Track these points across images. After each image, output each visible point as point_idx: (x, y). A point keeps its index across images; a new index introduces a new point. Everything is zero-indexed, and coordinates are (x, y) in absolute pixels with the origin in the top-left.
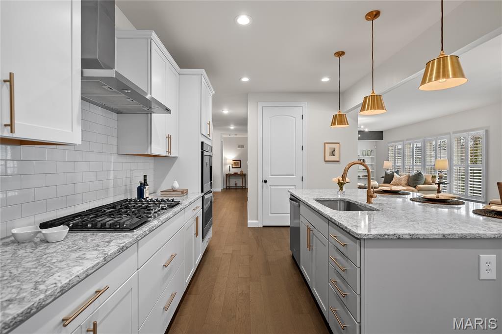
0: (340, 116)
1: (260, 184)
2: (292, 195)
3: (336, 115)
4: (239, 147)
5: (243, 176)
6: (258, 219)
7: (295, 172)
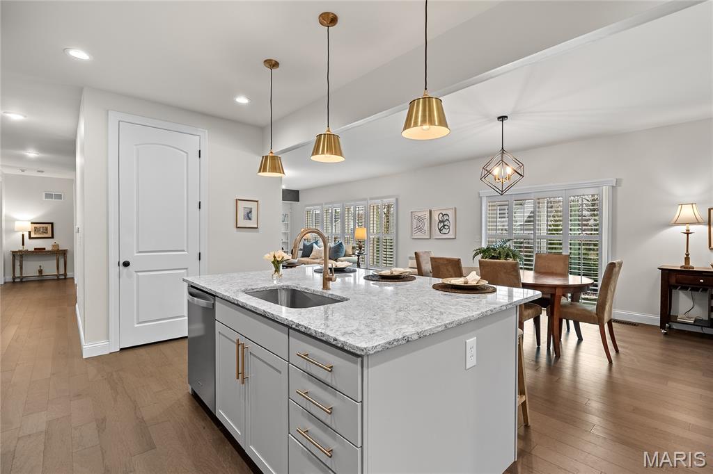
0: (274, 158)
1: (114, 269)
2: (192, 286)
3: (267, 157)
4: (48, 196)
5: (61, 254)
6: (108, 338)
7: (185, 245)
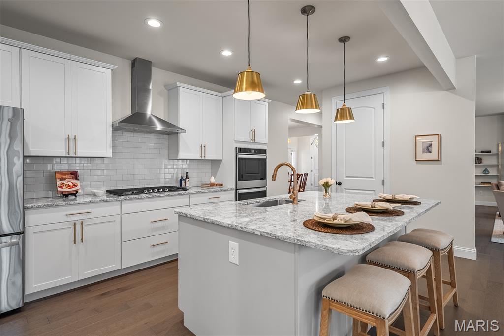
7: (373, 174)
